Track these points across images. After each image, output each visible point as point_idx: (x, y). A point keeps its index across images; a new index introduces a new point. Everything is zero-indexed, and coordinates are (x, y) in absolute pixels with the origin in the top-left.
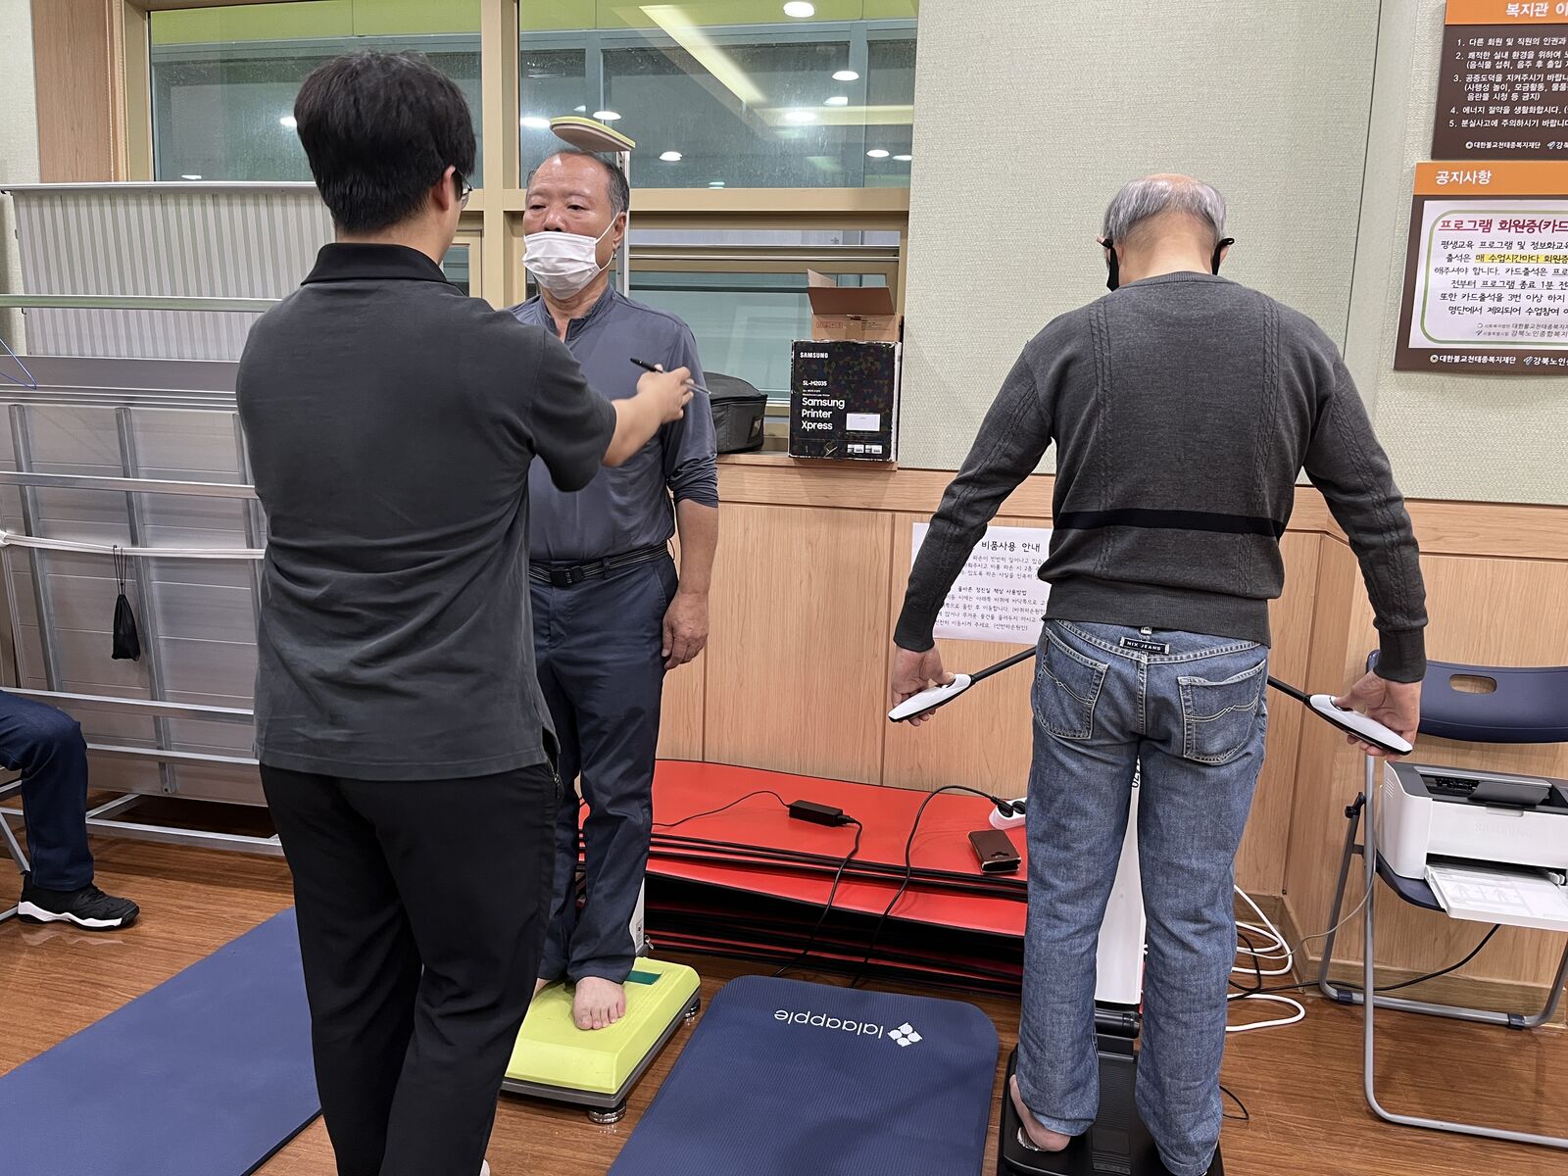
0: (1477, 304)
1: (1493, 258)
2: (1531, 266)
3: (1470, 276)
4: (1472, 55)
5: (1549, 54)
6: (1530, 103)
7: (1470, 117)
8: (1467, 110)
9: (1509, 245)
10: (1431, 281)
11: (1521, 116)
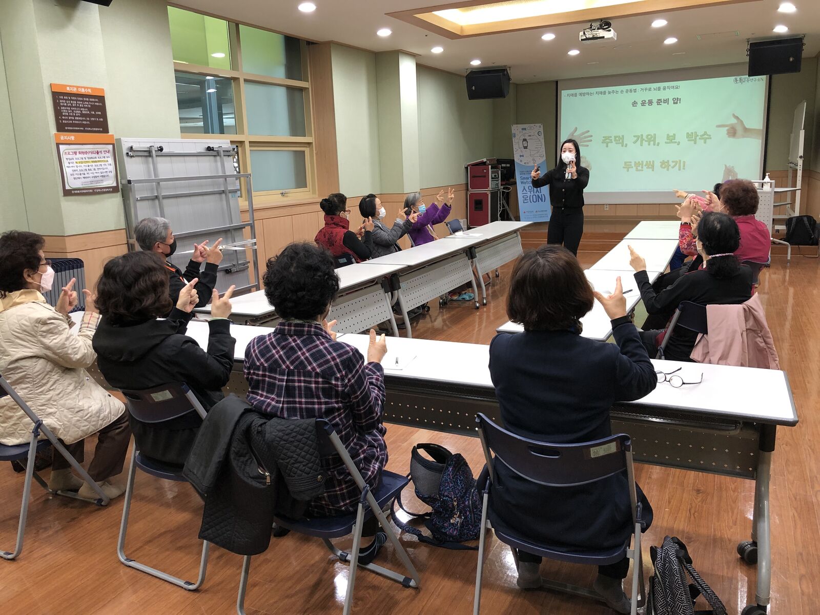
0: (80, 176)
1: (79, 162)
2: (89, 164)
3: (76, 168)
4: (61, 101)
5: (80, 103)
6: (78, 116)
7: (65, 119)
8: (63, 117)
9: (82, 159)
10: (67, 170)
11: (77, 120)
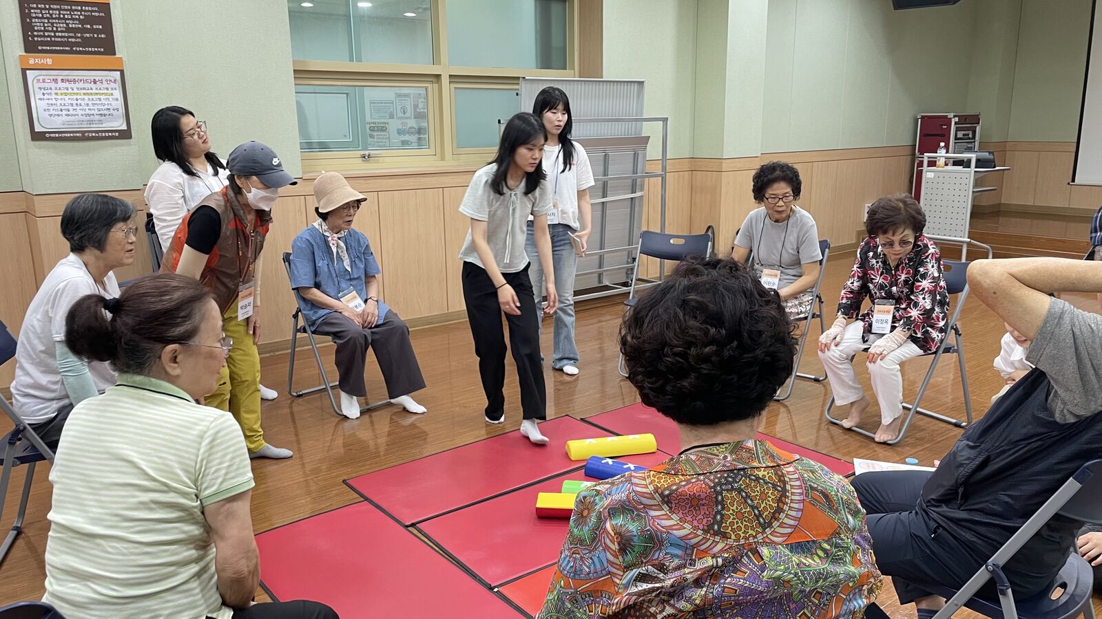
0: (60, 113)
1: (61, 94)
2: (78, 97)
4: (32, 11)
5: (65, 12)
6: (62, 32)
7: (38, 36)
8: (35, 33)
10: (38, 104)
11: (59, 37)
